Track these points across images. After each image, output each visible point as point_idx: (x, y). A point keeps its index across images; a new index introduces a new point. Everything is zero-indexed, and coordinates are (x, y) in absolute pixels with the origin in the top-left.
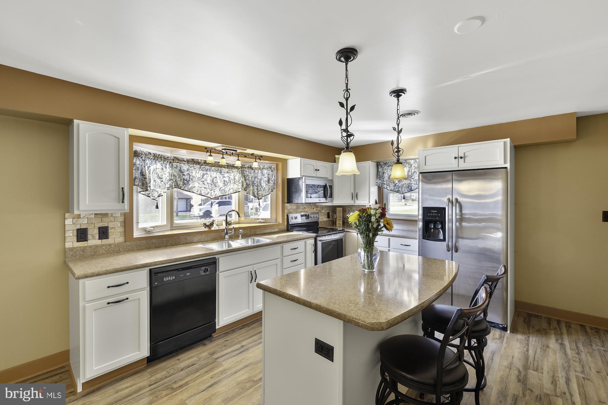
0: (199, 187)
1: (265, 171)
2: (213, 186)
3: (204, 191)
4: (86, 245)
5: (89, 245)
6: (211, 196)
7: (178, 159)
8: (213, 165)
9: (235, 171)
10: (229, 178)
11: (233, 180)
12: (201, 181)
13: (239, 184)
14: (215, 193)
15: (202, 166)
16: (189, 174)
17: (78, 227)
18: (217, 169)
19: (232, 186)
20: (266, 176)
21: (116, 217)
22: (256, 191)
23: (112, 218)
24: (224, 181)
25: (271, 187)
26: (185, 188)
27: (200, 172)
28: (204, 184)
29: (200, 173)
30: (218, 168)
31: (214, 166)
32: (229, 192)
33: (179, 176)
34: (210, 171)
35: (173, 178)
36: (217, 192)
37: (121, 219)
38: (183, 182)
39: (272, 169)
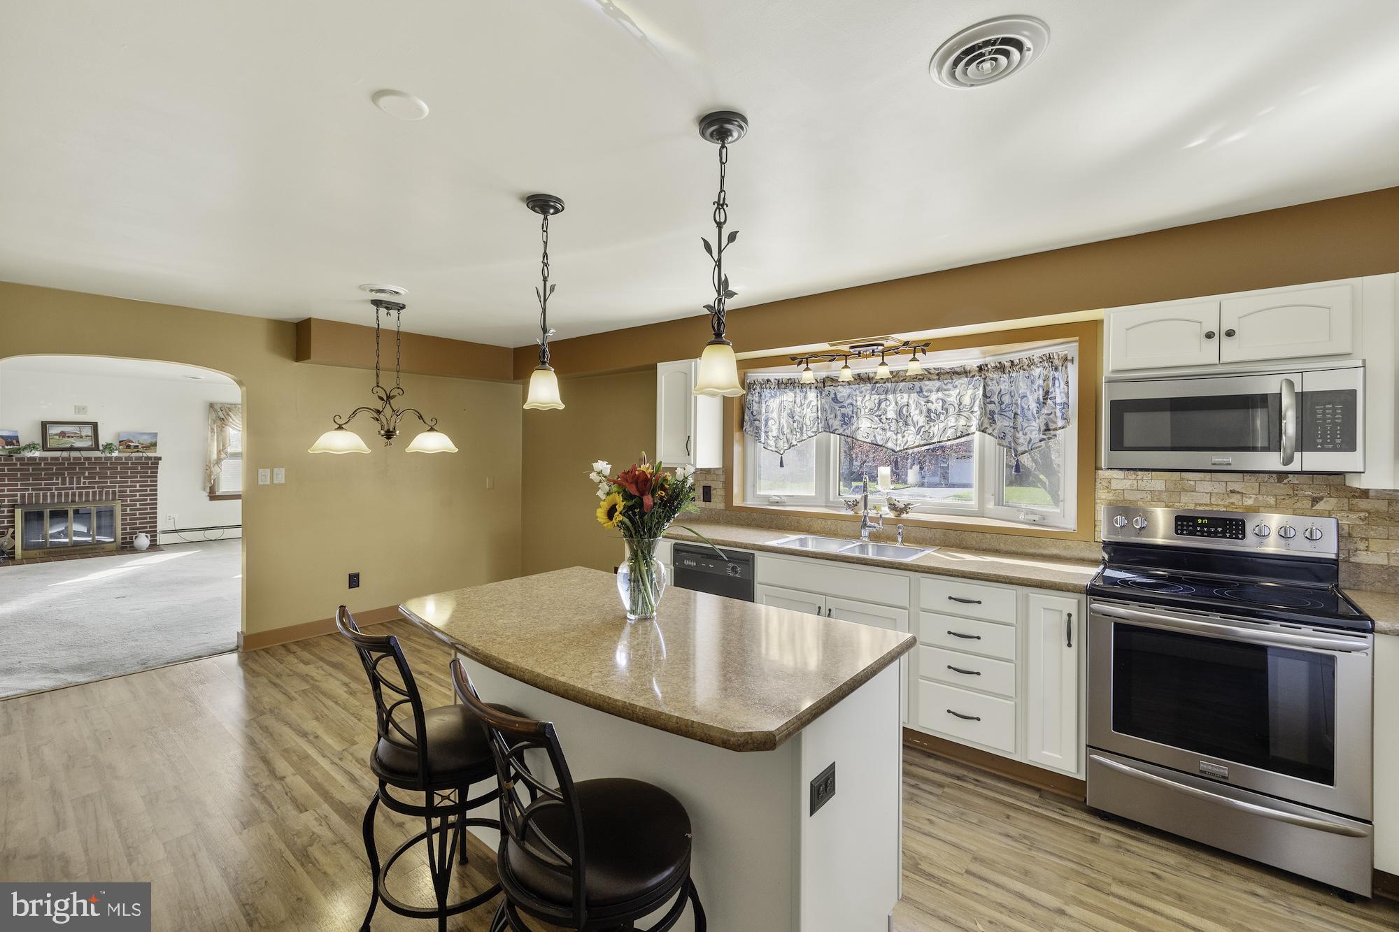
0: (871, 429)
1: (1037, 371)
2: (901, 424)
3: (881, 437)
6: (896, 445)
7: (830, 379)
8: (902, 379)
9: (962, 384)
10: (944, 402)
11: (957, 406)
12: (874, 415)
13: (971, 415)
14: (905, 439)
15: (877, 385)
16: (852, 405)
18: (910, 385)
19: (953, 420)
20: (1037, 384)
21: (718, 474)
23: (714, 475)
24: (929, 411)
26: (846, 431)
27: (872, 396)
28: (880, 421)
29: (873, 399)
31: (902, 381)
32: (944, 437)
33: (833, 409)
34: (894, 392)
35: (822, 414)
36: (911, 436)
37: (722, 478)
38: (841, 421)
39: (1056, 362)
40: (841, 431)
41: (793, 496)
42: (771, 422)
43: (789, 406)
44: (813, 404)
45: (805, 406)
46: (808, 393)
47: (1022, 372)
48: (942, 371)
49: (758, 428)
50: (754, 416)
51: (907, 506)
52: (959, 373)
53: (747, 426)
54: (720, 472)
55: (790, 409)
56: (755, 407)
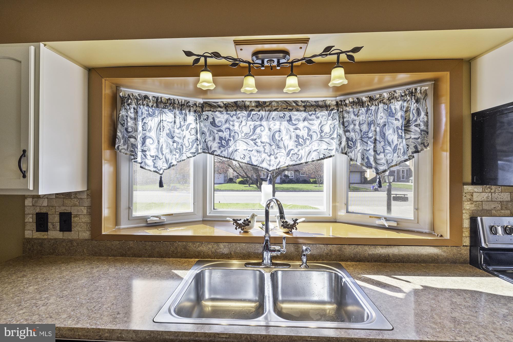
0: (247, 151)
1: (396, 105)
2: (274, 147)
3: (256, 158)
4: (46, 237)
5: (50, 237)
6: (270, 165)
7: (210, 105)
8: (274, 108)
9: (323, 116)
10: (309, 130)
11: (319, 134)
12: (250, 139)
13: (332, 141)
14: (277, 160)
15: (253, 113)
16: (229, 129)
17: (38, 210)
18: (281, 114)
19: (316, 145)
20: (399, 114)
21: (81, 198)
22: (373, 153)
23: (76, 200)
24: (297, 136)
25: (413, 141)
26: (224, 153)
27: (248, 122)
28: (256, 144)
29: (248, 125)
30: (285, 112)
31: (275, 110)
32: (309, 159)
33: (211, 132)
34: (267, 119)
35: (201, 136)
36: (283, 157)
37: (87, 203)
38: (219, 143)
39: (419, 95)
40: (218, 152)
41: (172, 214)
42: (148, 141)
43: (167, 126)
44: (191, 126)
45: (184, 128)
46: (188, 116)
47: (381, 105)
48: (308, 104)
49: (134, 146)
50: (130, 132)
51: (295, 221)
52: (321, 107)
53: (120, 143)
54: (85, 196)
55: (169, 129)
56: (130, 123)
